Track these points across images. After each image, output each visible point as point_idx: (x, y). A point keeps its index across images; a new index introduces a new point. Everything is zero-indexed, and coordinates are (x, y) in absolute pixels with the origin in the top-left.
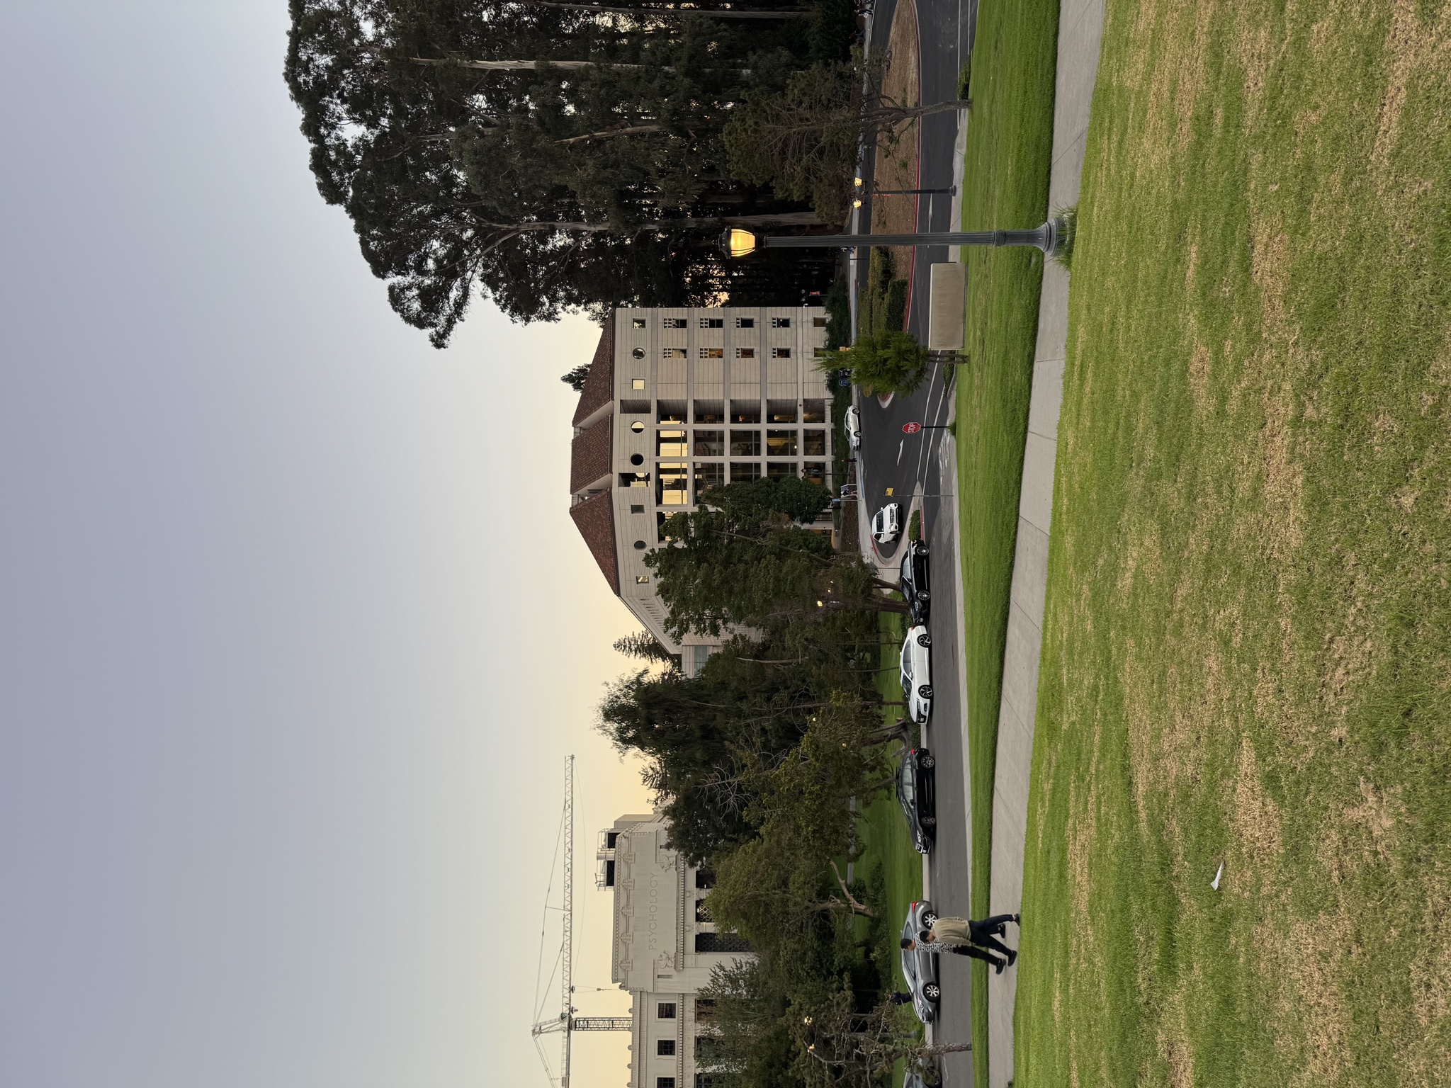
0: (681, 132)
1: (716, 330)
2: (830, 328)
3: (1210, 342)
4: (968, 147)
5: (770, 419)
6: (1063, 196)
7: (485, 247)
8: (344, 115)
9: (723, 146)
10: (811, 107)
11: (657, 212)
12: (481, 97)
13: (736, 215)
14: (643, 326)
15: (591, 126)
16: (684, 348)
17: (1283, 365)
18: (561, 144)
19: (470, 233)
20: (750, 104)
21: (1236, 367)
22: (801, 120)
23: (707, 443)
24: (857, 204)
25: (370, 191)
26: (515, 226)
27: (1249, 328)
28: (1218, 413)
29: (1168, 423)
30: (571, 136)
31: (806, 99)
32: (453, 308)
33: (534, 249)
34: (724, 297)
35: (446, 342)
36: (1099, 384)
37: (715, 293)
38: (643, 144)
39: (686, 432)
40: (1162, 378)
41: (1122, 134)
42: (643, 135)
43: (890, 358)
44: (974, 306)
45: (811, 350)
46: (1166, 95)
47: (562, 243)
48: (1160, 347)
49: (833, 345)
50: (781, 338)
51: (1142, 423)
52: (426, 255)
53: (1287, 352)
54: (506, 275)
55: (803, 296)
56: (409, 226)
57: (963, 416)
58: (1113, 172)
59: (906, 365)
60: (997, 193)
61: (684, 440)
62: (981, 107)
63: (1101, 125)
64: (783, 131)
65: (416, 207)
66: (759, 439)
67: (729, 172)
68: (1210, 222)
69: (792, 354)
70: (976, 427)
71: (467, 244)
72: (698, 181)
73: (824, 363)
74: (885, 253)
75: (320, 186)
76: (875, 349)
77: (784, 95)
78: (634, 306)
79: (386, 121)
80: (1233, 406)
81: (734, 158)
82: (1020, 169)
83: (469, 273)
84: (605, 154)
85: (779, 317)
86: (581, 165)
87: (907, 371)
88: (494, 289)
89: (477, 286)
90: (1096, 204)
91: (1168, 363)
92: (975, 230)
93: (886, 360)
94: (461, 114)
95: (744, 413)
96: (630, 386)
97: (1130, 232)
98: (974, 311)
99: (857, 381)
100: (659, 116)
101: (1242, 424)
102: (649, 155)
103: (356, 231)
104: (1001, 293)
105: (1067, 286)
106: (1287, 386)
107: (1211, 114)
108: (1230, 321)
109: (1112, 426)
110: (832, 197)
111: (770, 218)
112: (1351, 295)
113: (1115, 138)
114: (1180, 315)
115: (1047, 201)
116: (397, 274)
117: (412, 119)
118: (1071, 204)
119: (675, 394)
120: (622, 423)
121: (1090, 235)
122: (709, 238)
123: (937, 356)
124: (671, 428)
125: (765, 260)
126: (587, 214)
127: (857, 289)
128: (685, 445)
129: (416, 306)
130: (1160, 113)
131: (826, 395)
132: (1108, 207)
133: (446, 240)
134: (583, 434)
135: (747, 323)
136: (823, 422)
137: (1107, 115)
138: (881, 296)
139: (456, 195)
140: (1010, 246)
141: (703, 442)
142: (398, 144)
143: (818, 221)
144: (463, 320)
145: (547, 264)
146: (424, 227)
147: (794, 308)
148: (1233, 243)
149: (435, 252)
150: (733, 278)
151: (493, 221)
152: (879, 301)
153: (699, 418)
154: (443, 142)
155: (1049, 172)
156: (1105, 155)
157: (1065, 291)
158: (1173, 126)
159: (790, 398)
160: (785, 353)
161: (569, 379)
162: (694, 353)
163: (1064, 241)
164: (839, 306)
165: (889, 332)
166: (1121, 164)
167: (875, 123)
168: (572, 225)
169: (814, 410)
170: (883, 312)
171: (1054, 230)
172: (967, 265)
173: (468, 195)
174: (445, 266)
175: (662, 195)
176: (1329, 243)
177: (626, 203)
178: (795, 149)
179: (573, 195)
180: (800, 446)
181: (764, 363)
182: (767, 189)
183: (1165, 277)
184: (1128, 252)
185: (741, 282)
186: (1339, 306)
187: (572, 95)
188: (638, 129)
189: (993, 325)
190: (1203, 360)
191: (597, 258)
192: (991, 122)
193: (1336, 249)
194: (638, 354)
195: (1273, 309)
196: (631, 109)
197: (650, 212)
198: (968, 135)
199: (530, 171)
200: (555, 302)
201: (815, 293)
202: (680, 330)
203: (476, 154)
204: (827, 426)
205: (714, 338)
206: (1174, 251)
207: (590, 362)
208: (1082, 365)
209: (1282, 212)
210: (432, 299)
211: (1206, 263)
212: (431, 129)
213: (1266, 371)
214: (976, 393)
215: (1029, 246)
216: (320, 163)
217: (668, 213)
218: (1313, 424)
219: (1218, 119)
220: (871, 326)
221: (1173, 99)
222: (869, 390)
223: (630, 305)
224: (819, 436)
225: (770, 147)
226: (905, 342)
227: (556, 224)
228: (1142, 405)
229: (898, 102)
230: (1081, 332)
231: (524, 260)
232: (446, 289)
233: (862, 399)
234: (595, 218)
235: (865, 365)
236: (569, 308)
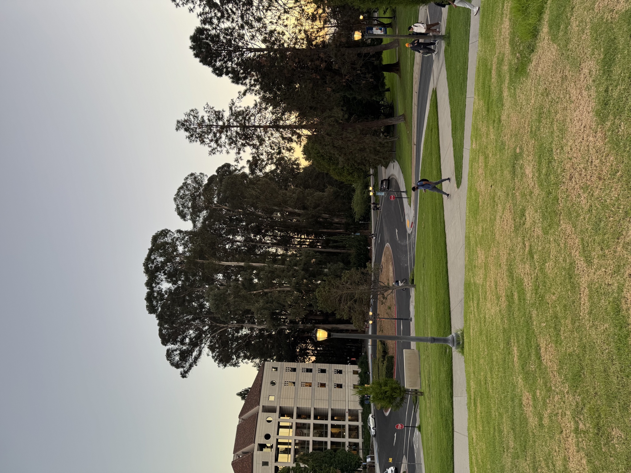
0: (299, 291)
1: (309, 373)
2: (360, 375)
3: (529, 390)
4: (415, 303)
5: (333, 419)
6: (457, 324)
7: (212, 334)
8: (164, 280)
9: (315, 297)
10: (351, 284)
11: (287, 321)
12: (221, 275)
13: (320, 324)
14: (277, 370)
15: (263, 287)
16: (294, 381)
17: (564, 402)
18: (250, 293)
19: (207, 327)
20: (327, 282)
21: (543, 403)
22: (347, 289)
23: (302, 430)
24: (371, 322)
25: (168, 309)
26: (226, 325)
27: (545, 384)
28: (539, 425)
29: (518, 429)
30: (255, 291)
31: (349, 281)
32: (193, 360)
33: (233, 335)
34: (313, 358)
35: (187, 375)
36: (483, 409)
37: (309, 357)
38: (284, 295)
39: (292, 423)
40: (511, 407)
41: (478, 301)
42: (284, 291)
43: (388, 391)
44: (424, 369)
45: (352, 385)
46: (494, 286)
47: (245, 333)
48: (508, 392)
49: (362, 383)
50: (338, 378)
51: (506, 429)
52: (186, 336)
53: (565, 396)
54: (219, 346)
55: (348, 360)
56: (182, 324)
57: (423, 422)
58: (476, 315)
59: (395, 395)
60: (429, 321)
61: (291, 427)
62: (420, 288)
63: (469, 297)
64: (340, 292)
65: (186, 316)
66: (327, 429)
67: (318, 307)
68: (520, 338)
69: (343, 387)
70: (430, 428)
71: (204, 332)
72: (305, 310)
73: (358, 392)
74: (383, 343)
75: (147, 306)
76: (381, 386)
77: (341, 279)
78: (273, 361)
79: (181, 282)
80: (546, 421)
81: (320, 302)
82: (437, 312)
83: (203, 344)
84: (268, 298)
85: (338, 369)
86: (257, 302)
87: (396, 398)
88: (213, 352)
89: (206, 350)
90: (471, 328)
91: (513, 400)
92: (421, 336)
93: (386, 392)
94: (211, 280)
95: (320, 415)
96: (268, 399)
97: (487, 340)
98: (424, 371)
99: (373, 401)
100: (291, 285)
101: (552, 431)
102: (285, 299)
103: (158, 325)
104: (435, 364)
105: (463, 363)
106: (568, 413)
107: (513, 295)
108: (537, 381)
109: (492, 429)
110: (360, 319)
111: (334, 326)
112: (586, 371)
113: (475, 302)
114: (514, 378)
115: (451, 326)
116: (172, 344)
117: (192, 282)
118: (461, 328)
119: (288, 404)
120: (262, 417)
121: (470, 341)
122: (308, 333)
123: (409, 392)
124: (286, 421)
125: (332, 343)
126: (258, 321)
127: (372, 358)
128: (291, 430)
129: (177, 358)
130: (492, 293)
131: (359, 408)
132: (476, 330)
133: (196, 330)
134: (243, 422)
135: (323, 371)
136: (358, 421)
137: (471, 293)
138: (383, 362)
139: (203, 312)
140: (437, 344)
141: (300, 429)
142: (184, 291)
143: (354, 328)
144: (196, 365)
145: (237, 342)
146: (188, 324)
147: (344, 365)
148: (531, 347)
149: (190, 335)
150: (317, 350)
151: (217, 323)
152: (382, 364)
153: (299, 416)
154: (202, 291)
155: (450, 314)
156: (472, 308)
157: (463, 365)
158: (498, 298)
159: (342, 408)
160: (340, 386)
161: (240, 394)
162: (298, 384)
163: (460, 343)
164: (364, 365)
165: (387, 379)
166: (479, 312)
167: (377, 291)
168: (251, 325)
169: (354, 416)
170: (383, 370)
171: (455, 338)
172: (419, 351)
173: (209, 312)
174: (194, 341)
175: (289, 314)
176: (572, 348)
177: (274, 318)
178: (345, 299)
179: (253, 313)
180: (347, 433)
181: (330, 390)
182: (333, 314)
183: (505, 360)
184: (487, 349)
185: (321, 352)
186: (583, 376)
187: (257, 275)
188: (282, 289)
189: (433, 378)
190: (528, 399)
191: (259, 339)
192: (424, 293)
193: (575, 351)
194: (273, 383)
195: (554, 376)
196: (280, 282)
197: (284, 322)
198: (415, 298)
199: (236, 303)
200: (239, 358)
201: (353, 359)
202: (293, 372)
203: (215, 296)
204: (360, 423)
205: (308, 378)
206: (507, 349)
207: (251, 387)
208: (474, 399)
209: (549, 335)
210: (184, 355)
211: (522, 355)
212: (198, 286)
213: (557, 405)
214: (428, 411)
215: (445, 344)
216: (150, 298)
217: (291, 322)
218: (584, 432)
219: (516, 297)
220: (379, 376)
221: (496, 288)
222: (379, 406)
223: (271, 361)
224: (356, 428)
225: (335, 298)
226: (394, 384)
227: (244, 325)
228: (504, 420)
229: (386, 284)
230: (472, 383)
231: (228, 339)
232: (192, 351)
233: (376, 411)
234: (260, 323)
235: (377, 393)
236: (244, 361)
